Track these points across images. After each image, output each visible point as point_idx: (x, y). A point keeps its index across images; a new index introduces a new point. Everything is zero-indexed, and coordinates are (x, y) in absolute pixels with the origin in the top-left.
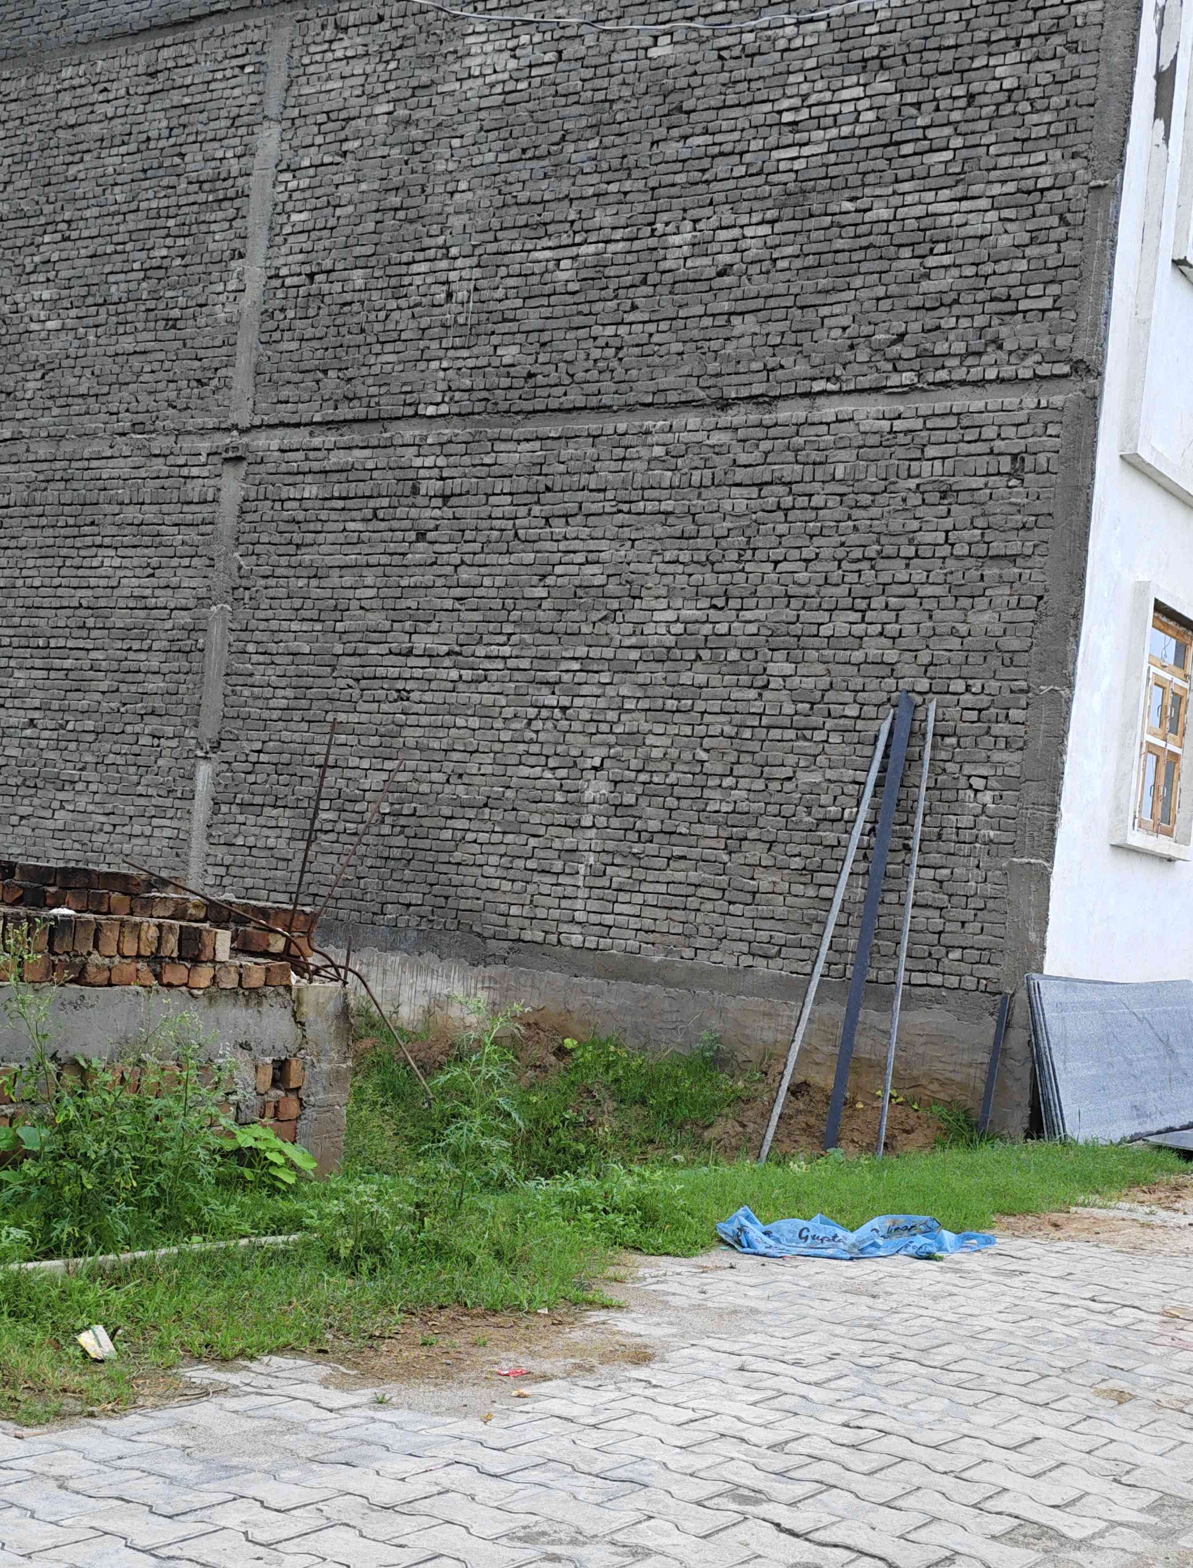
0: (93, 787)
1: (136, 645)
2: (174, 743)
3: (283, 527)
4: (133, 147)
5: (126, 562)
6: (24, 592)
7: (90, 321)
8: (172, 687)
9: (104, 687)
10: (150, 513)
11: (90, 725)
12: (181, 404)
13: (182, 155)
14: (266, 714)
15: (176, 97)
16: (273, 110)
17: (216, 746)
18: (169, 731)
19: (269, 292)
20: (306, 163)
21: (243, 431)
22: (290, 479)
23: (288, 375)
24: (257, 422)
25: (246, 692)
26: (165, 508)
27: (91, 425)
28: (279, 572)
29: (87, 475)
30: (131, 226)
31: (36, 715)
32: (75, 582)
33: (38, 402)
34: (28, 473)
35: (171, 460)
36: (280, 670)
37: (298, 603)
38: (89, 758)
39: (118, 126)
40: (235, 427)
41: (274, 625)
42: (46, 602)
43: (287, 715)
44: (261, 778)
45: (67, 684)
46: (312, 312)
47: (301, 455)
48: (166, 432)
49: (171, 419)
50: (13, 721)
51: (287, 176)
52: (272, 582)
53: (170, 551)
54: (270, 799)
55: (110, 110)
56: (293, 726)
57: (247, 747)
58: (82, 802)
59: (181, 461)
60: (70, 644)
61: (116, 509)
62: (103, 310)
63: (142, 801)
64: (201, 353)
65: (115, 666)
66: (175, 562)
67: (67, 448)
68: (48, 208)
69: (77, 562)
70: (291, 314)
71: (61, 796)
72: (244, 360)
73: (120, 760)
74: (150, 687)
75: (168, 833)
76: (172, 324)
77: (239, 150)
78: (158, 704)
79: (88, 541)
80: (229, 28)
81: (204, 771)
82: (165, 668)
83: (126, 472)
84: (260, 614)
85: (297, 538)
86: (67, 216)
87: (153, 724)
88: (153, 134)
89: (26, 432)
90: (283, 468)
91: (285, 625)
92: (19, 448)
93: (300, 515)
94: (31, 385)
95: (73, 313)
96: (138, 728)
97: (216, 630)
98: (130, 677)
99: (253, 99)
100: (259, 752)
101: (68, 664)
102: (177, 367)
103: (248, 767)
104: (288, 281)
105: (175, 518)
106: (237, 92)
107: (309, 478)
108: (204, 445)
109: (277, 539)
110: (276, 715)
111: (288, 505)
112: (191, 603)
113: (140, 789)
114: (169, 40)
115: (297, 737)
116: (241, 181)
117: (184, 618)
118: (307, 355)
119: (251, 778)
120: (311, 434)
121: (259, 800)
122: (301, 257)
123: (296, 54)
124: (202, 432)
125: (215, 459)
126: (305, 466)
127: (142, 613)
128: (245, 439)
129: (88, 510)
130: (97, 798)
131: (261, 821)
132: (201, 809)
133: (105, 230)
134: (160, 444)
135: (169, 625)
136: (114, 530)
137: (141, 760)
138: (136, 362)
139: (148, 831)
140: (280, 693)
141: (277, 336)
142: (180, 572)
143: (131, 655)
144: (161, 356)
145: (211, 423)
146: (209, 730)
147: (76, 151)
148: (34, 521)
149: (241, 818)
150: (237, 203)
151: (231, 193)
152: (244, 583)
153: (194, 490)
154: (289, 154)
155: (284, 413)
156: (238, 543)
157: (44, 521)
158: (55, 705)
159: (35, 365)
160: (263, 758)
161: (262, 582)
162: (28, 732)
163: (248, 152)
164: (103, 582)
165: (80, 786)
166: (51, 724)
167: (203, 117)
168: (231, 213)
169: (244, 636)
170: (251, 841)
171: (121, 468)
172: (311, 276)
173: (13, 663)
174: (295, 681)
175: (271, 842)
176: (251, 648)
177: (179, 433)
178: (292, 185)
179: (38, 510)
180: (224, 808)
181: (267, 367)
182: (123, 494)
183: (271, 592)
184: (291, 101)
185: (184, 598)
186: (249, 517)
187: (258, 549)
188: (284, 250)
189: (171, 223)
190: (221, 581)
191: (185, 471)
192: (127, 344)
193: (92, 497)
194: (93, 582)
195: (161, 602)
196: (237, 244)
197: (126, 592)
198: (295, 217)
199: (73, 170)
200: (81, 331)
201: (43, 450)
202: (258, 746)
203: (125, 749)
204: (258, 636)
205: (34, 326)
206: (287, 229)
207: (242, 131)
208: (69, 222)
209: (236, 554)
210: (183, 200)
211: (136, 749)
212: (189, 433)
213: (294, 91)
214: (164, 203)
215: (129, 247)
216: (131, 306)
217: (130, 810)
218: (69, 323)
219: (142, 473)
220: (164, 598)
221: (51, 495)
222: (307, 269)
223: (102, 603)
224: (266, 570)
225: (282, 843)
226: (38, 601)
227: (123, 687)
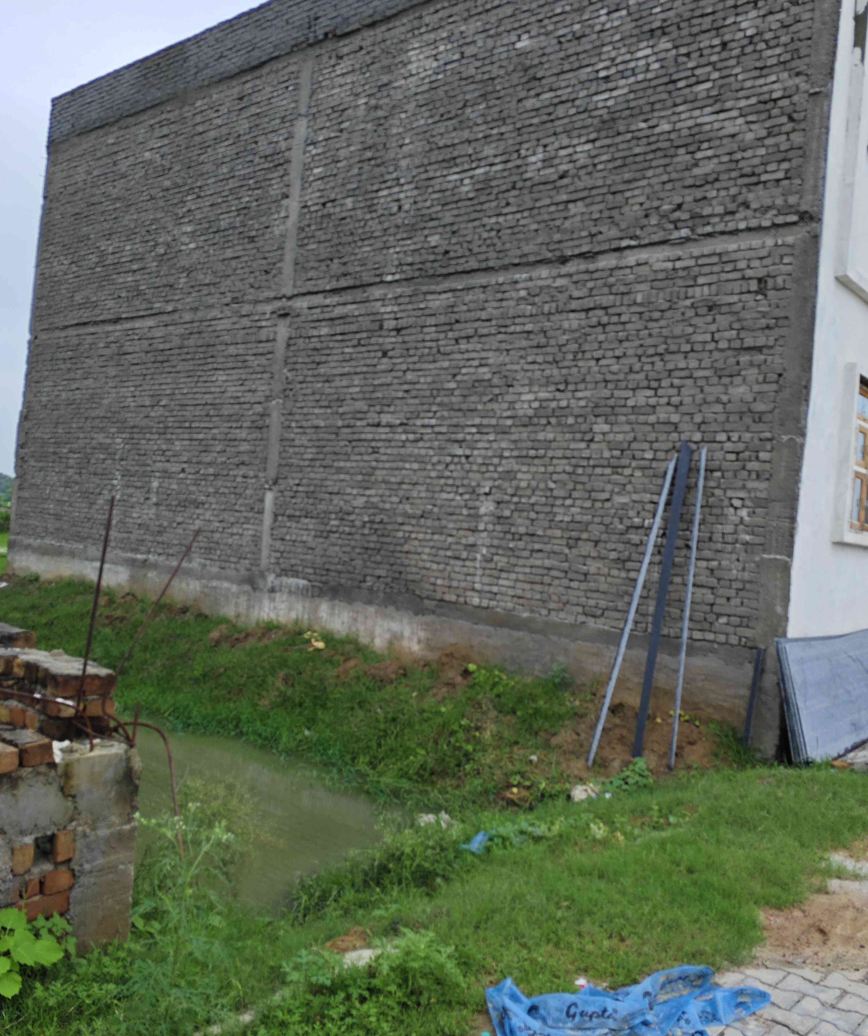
0: (214, 506)
1: (234, 425)
2: (254, 481)
3: (310, 353)
4: (231, 141)
5: (230, 378)
6: (179, 397)
7: (210, 242)
8: (253, 448)
9: (218, 449)
10: (241, 349)
11: (211, 471)
12: (256, 285)
13: (256, 143)
14: (302, 463)
15: (254, 110)
16: (303, 110)
17: (275, 482)
18: (251, 473)
19: (302, 216)
20: (321, 138)
21: (290, 298)
22: (313, 325)
23: (312, 264)
24: (296, 292)
25: (291, 450)
26: (249, 346)
27: (211, 300)
28: (309, 379)
29: (210, 329)
30: (231, 186)
31: (185, 466)
32: (203, 390)
33: (185, 291)
34: (180, 330)
35: (252, 318)
36: (309, 437)
37: (317, 397)
38: (211, 490)
39: (224, 130)
40: (284, 296)
41: (305, 411)
42: (190, 402)
43: (313, 463)
44: (299, 500)
45: (201, 448)
46: (324, 225)
47: (318, 310)
48: (250, 302)
49: (251, 294)
50: (174, 469)
51: (311, 148)
52: (304, 385)
53: (251, 370)
54: (304, 513)
55: (219, 122)
56: (316, 470)
57: (291, 482)
58: (208, 515)
59: (257, 318)
60: (203, 425)
61: (224, 347)
62: (217, 235)
63: (237, 514)
64: (267, 255)
65: (223, 437)
66: (254, 376)
67: (200, 315)
68: (189, 181)
69: (205, 379)
70: (313, 227)
71: (198, 511)
72: (289, 257)
73: (226, 491)
74: (242, 449)
75: (251, 532)
76: (252, 239)
77: (286, 136)
78: (246, 458)
79: (210, 366)
80: (280, 66)
81: (269, 497)
82: (250, 437)
83: (229, 327)
84: (299, 405)
85: (317, 359)
86: (199, 184)
87: (243, 470)
88: (242, 132)
89: (179, 306)
90: (310, 318)
91: (311, 411)
92: (176, 316)
93: (319, 346)
94: (182, 280)
95: (202, 238)
96: (235, 473)
97: (275, 415)
98: (232, 443)
99: (293, 105)
100: (298, 485)
101: (201, 436)
102: (255, 265)
103: (291, 494)
104: (313, 209)
105: (254, 351)
106: (285, 102)
107: (324, 323)
108: (268, 308)
109: (307, 360)
110: (307, 463)
111: (313, 340)
112: (262, 399)
113: (237, 507)
114: (249, 78)
115: (318, 476)
116: (287, 154)
117: (258, 409)
118: (322, 251)
119: (294, 501)
120: (325, 298)
121: (297, 513)
122: (318, 194)
123: (315, 75)
124: (268, 300)
125: (274, 316)
126: (321, 317)
127: (237, 407)
128: (290, 303)
129: (211, 349)
130: (216, 513)
131: (299, 526)
132: (268, 518)
133: (219, 190)
134: (246, 309)
135: (251, 412)
136: (222, 360)
137: (238, 491)
138: (234, 263)
139: (240, 531)
140: (309, 450)
141: (306, 241)
142: (257, 382)
143: (233, 431)
144: (246, 259)
145: (272, 294)
146: (272, 473)
147: (204, 148)
148: (184, 357)
149: (288, 524)
150: (285, 166)
151: (281, 161)
152: (290, 386)
153: (263, 335)
154: (312, 134)
155: (310, 286)
156: (286, 363)
157: (189, 357)
158: (194, 460)
159: (184, 269)
160: (300, 489)
161: (299, 386)
162: (182, 475)
163: (290, 136)
164: (218, 390)
165: (207, 506)
166: (193, 471)
167: (267, 119)
168: (281, 173)
169: (290, 417)
170: (294, 537)
171: (225, 324)
172: (324, 204)
173: (174, 437)
174: (317, 444)
175: (304, 538)
176: (293, 424)
177: (256, 302)
178: (314, 152)
179: (186, 350)
180: (280, 518)
181: (301, 260)
182: (227, 338)
183: (304, 392)
184: (313, 104)
185: (259, 397)
186: (292, 348)
187: (297, 366)
188: (310, 190)
189: (251, 182)
190: (277, 387)
191: (259, 324)
192: (229, 253)
193: (212, 342)
194: (213, 390)
195: (247, 400)
196: (285, 190)
197: (229, 394)
198: (316, 171)
199: (202, 157)
200: (206, 248)
201: (187, 317)
202: (297, 482)
203: (229, 484)
204: (297, 417)
205: (183, 248)
206: (311, 178)
207: (287, 124)
208: (200, 187)
209: (285, 371)
210: (257, 168)
211: (234, 484)
212: (261, 302)
213: (314, 98)
214: (247, 171)
215: (230, 198)
216: (231, 232)
217: (232, 520)
218: (201, 244)
219: (237, 326)
220: (249, 397)
221: (191, 342)
222: (322, 201)
223: (217, 401)
224: (300, 378)
225: (310, 539)
226: (186, 402)
227: (228, 449)
